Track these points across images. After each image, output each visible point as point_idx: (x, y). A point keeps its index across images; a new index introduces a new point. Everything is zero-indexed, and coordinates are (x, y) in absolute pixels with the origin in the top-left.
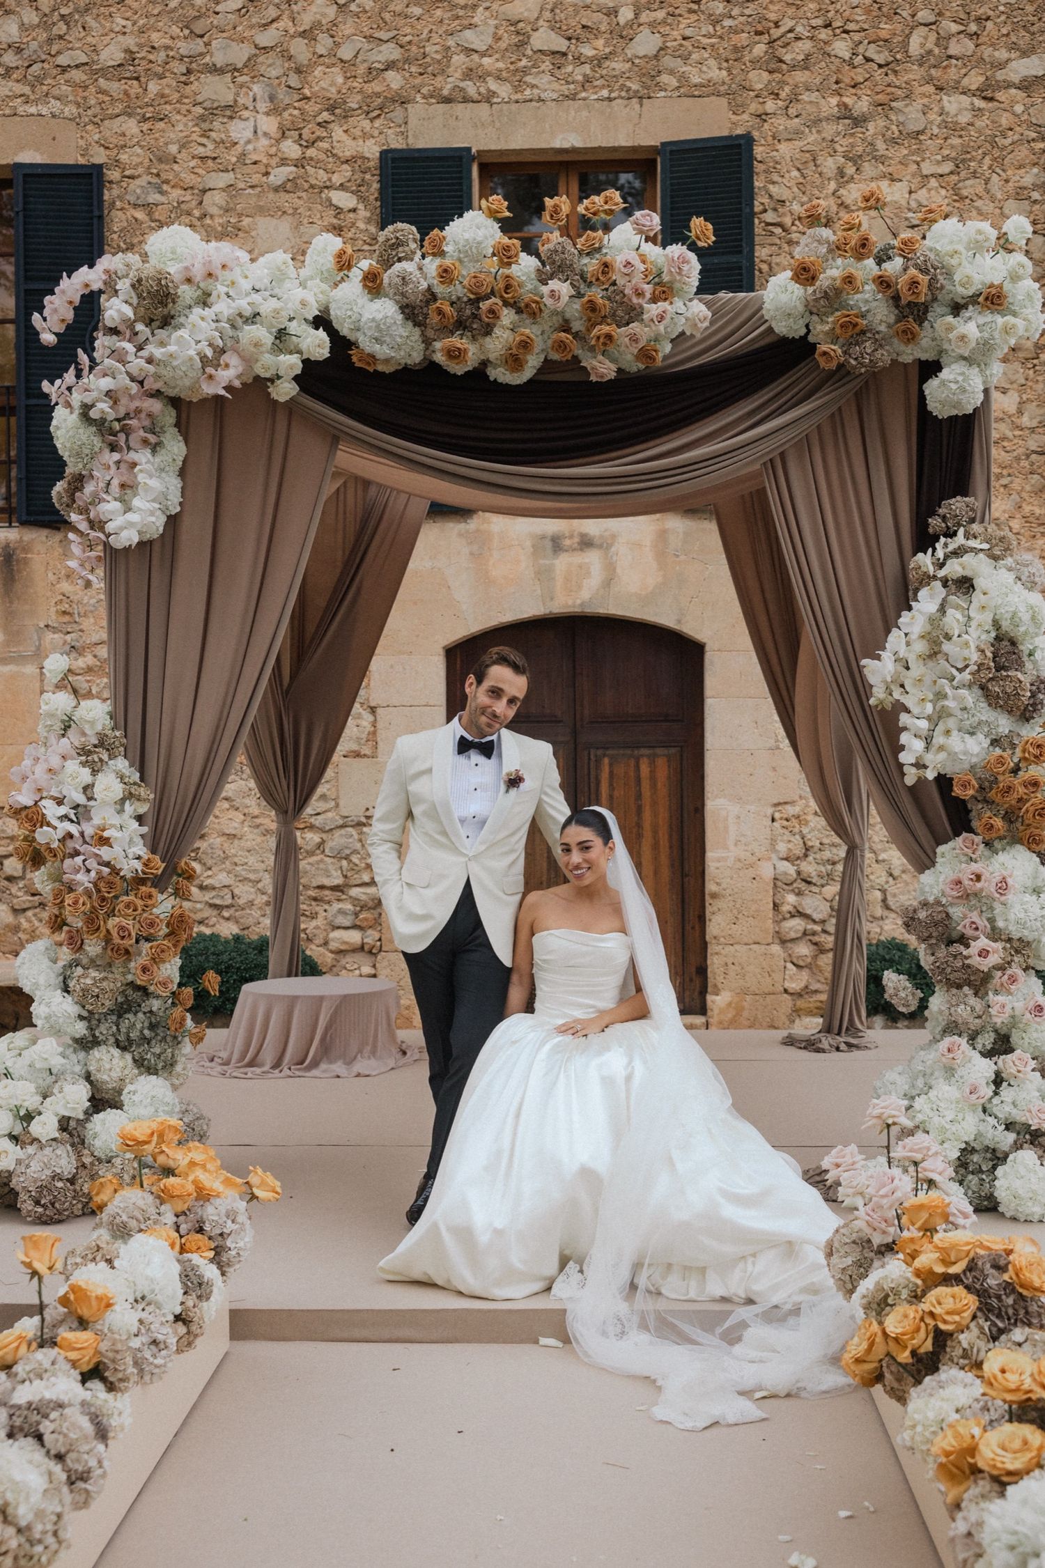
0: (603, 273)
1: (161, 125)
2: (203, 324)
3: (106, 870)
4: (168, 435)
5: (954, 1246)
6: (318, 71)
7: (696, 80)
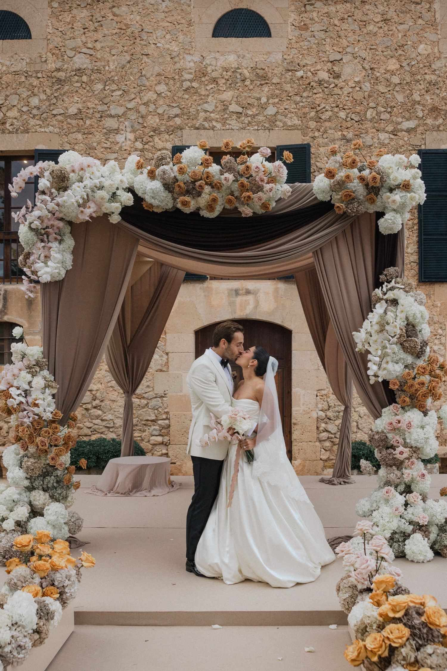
0: (246, 170)
1: (91, 135)
2: (78, 189)
3: (37, 417)
4: (66, 237)
6: (150, 117)
7: (290, 124)
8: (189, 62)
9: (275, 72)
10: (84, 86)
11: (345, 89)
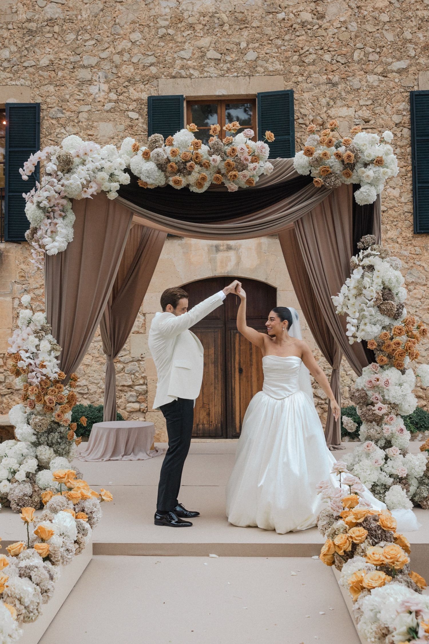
0: (233, 152)
1: (63, 88)
2: (82, 172)
3: (44, 377)
4: (69, 213)
5: (359, 513)
6: (124, 67)
7: (271, 69)
8: (165, 8)
9: (255, 15)
10: (56, 36)
11: (330, 30)
